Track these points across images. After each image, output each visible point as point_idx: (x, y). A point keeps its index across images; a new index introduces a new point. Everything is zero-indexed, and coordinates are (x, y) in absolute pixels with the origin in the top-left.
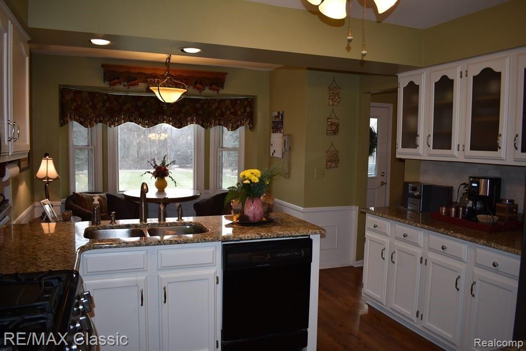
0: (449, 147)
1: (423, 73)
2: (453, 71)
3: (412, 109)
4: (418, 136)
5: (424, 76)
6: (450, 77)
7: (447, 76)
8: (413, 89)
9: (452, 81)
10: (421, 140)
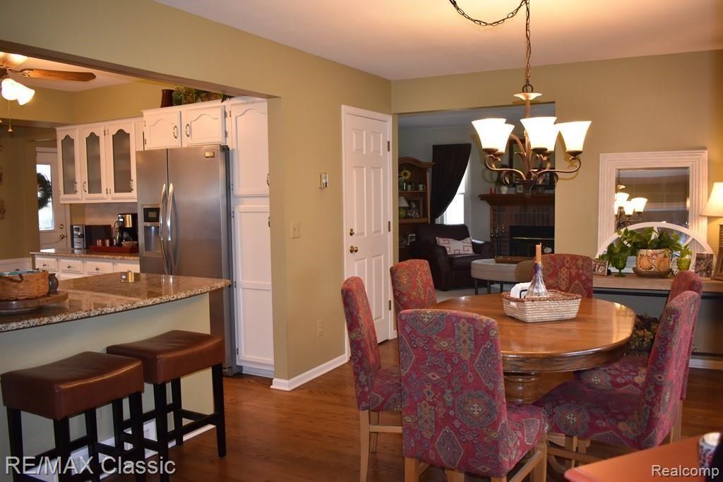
0: (100, 192)
1: (76, 129)
2: (98, 129)
3: (69, 160)
4: (76, 183)
5: (77, 132)
6: (97, 135)
7: (94, 134)
8: (69, 142)
9: (99, 137)
10: (79, 187)
